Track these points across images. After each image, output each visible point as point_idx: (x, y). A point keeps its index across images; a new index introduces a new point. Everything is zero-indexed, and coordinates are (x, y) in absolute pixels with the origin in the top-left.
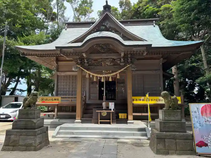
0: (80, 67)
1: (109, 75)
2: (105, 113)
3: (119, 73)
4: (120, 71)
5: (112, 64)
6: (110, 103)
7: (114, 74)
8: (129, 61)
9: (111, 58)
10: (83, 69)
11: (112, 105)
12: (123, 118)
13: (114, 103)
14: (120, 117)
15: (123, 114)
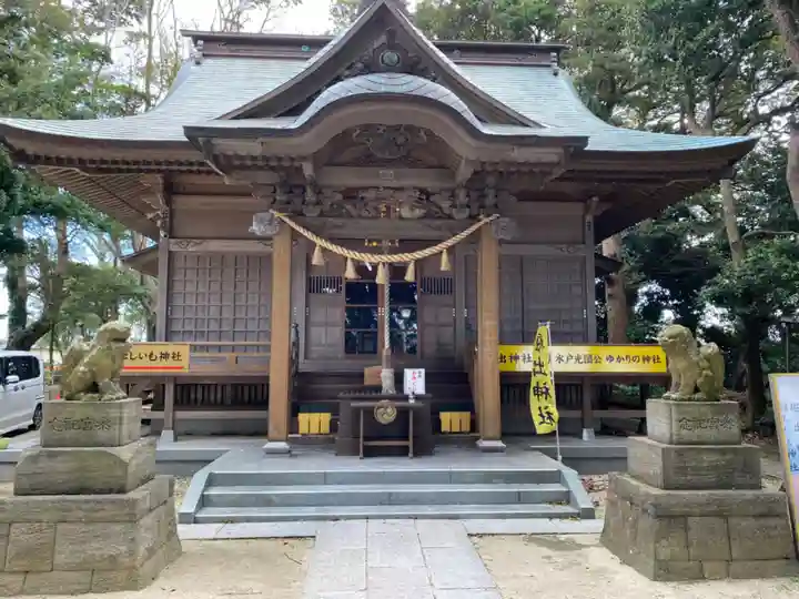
0: (287, 220)
1: (406, 257)
2: (389, 410)
3: (450, 250)
4: (450, 242)
5: (418, 212)
6: (408, 373)
7: (427, 252)
8: (490, 200)
9: (414, 188)
10: (297, 228)
11: (415, 381)
12: (456, 429)
13: (423, 371)
14: (445, 427)
15: (456, 416)
